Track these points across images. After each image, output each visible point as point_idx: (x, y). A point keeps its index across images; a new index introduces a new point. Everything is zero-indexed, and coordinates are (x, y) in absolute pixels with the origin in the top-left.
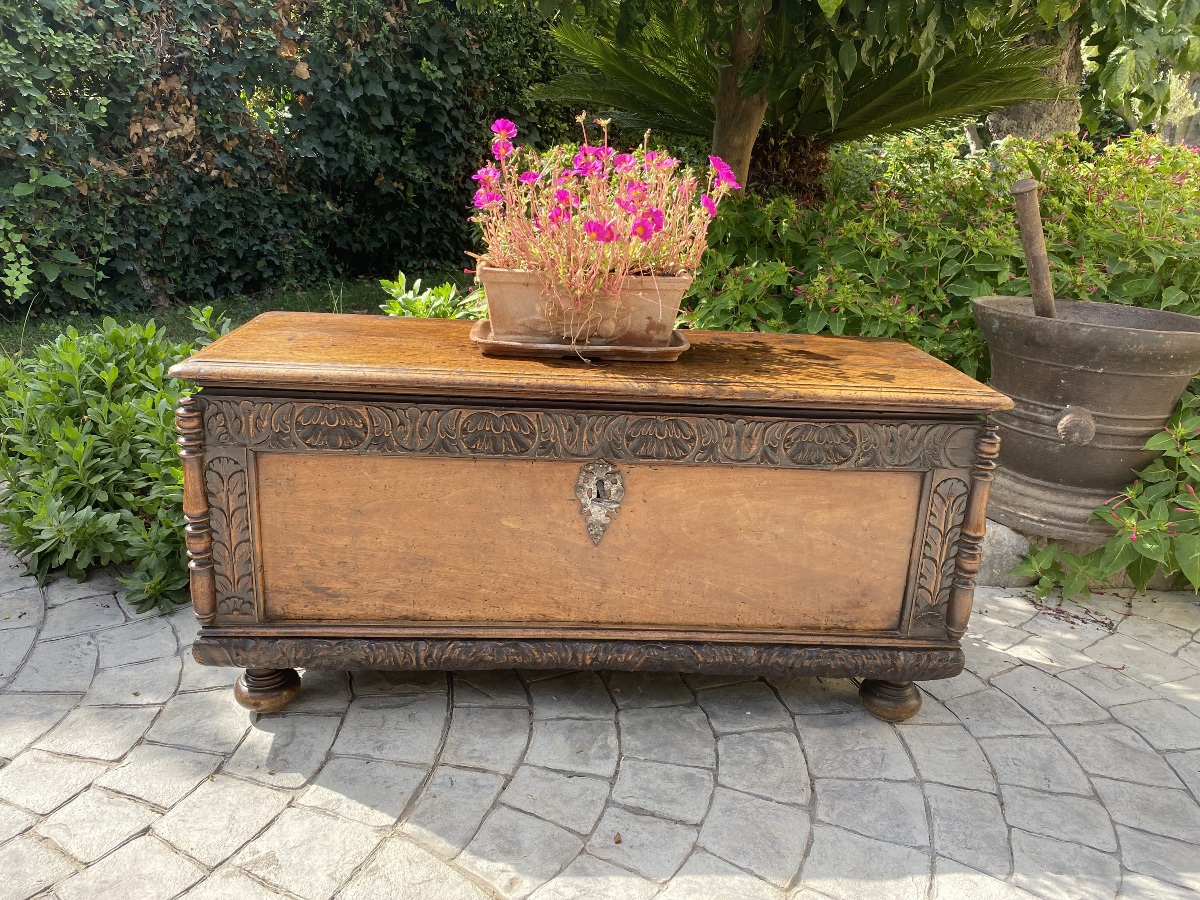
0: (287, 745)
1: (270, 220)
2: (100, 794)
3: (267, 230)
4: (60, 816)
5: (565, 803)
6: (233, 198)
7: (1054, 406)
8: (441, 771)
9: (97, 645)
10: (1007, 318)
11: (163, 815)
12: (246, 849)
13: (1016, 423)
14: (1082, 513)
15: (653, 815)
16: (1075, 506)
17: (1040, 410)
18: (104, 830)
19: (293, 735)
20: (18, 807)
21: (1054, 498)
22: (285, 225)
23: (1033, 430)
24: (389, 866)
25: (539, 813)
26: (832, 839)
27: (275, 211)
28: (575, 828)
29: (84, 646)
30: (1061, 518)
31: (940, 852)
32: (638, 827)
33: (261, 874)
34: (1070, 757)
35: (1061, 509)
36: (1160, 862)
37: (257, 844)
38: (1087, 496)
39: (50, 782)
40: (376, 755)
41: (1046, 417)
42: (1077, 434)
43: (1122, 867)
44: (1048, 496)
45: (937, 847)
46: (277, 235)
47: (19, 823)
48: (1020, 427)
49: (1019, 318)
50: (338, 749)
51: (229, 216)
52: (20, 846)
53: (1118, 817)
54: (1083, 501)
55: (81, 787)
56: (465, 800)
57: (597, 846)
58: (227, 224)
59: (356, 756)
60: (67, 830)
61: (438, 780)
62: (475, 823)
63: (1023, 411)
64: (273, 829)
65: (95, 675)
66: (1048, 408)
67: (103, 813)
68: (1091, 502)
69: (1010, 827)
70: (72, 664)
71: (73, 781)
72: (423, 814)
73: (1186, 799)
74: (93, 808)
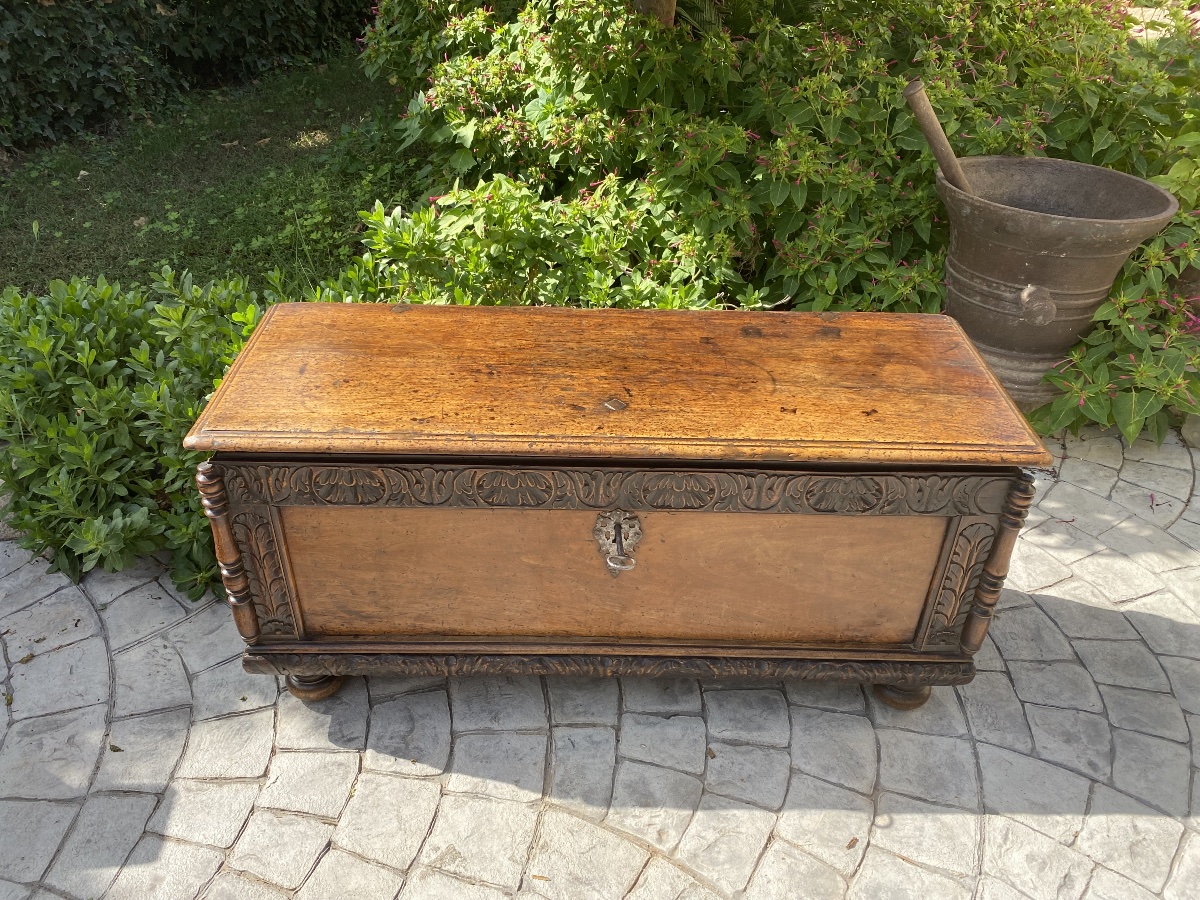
0: (412, 731)
1: (100, 39)
2: (268, 816)
3: (98, 51)
4: (243, 846)
5: (674, 746)
6: (52, 19)
7: (1016, 286)
8: (558, 733)
9: (174, 648)
10: (979, 207)
11: (336, 825)
12: (426, 848)
13: (978, 298)
14: (1032, 376)
15: (748, 744)
16: (1028, 371)
17: (1003, 288)
18: (292, 853)
19: (412, 719)
20: (199, 845)
21: (1009, 364)
22: (117, 43)
23: (995, 306)
24: (556, 839)
25: (657, 761)
26: (893, 741)
27: (102, 26)
28: (690, 769)
29: (162, 651)
30: (1015, 383)
31: (978, 738)
32: (741, 759)
33: (452, 868)
34: (1053, 624)
35: (1015, 374)
36: (1136, 715)
37: (434, 840)
38: (1038, 361)
39: (214, 812)
40: (495, 726)
41: (1007, 295)
42: (1041, 317)
43: (1110, 725)
44: (1004, 362)
45: (974, 734)
46: (112, 57)
47: (210, 862)
48: (981, 302)
49: (992, 208)
50: (459, 726)
51: (51, 41)
52: (224, 885)
53: (1099, 678)
54: (1034, 366)
55: (246, 812)
56: (591, 760)
57: (713, 784)
58: (51, 53)
59: (477, 732)
60: (258, 859)
61: (560, 744)
62: (607, 782)
63: (985, 288)
64: (440, 823)
65: (190, 683)
66: (1010, 287)
67: (281, 835)
68: (1040, 366)
69: (1023, 703)
70: (162, 674)
71: (235, 807)
72: (562, 782)
73: (1143, 649)
74: (269, 832)
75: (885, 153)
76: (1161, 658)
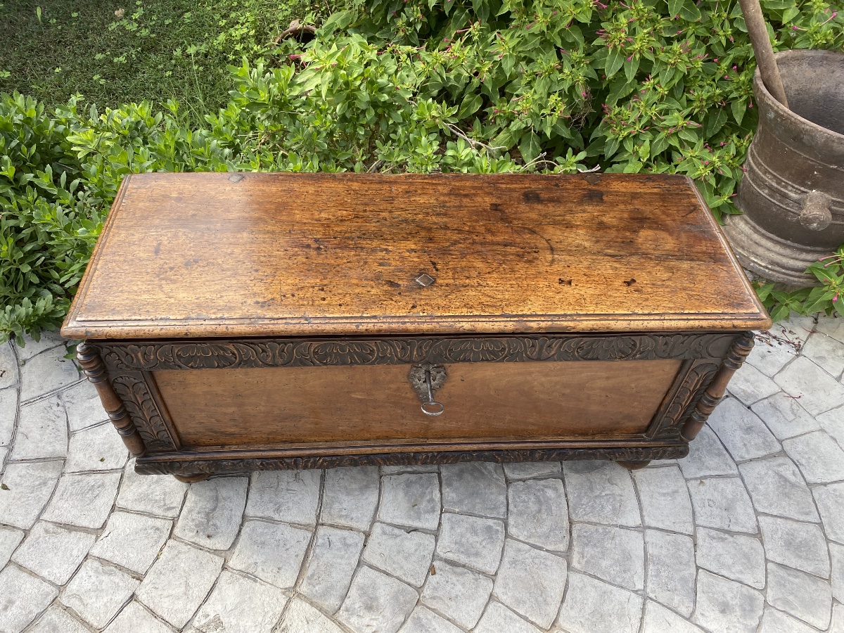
0: (214, 509)
2: (96, 564)
4: (73, 586)
5: (406, 558)
7: (802, 189)
8: (322, 531)
9: (64, 406)
10: (782, 116)
11: (141, 581)
12: (200, 613)
13: (766, 191)
14: (800, 264)
15: (464, 566)
16: (797, 259)
17: (790, 188)
18: (105, 600)
19: (217, 499)
20: (44, 579)
21: (782, 251)
23: (780, 201)
24: (295, 625)
25: (389, 570)
26: (580, 585)
28: (413, 582)
29: (55, 408)
30: (783, 267)
31: (652, 595)
32: (454, 579)
34: (748, 497)
35: (784, 261)
36: (791, 598)
37: (207, 608)
38: (808, 252)
39: (60, 554)
40: (276, 517)
41: (792, 195)
42: (815, 225)
43: (765, 602)
44: (778, 248)
45: (648, 590)
47: (48, 594)
48: (769, 195)
49: (793, 119)
50: (250, 512)
52: (53, 616)
53: (770, 556)
54: (804, 256)
55: (81, 558)
56: (339, 561)
57: (427, 597)
59: (262, 519)
60: (81, 599)
61: (320, 541)
62: (347, 582)
63: (775, 185)
64: (215, 593)
65: (69, 438)
66: (797, 189)
67: (101, 582)
68: (809, 257)
69: (698, 568)
70: (51, 428)
71: (75, 552)
72: (313, 575)
73: (819, 534)
74: (94, 579)
75: (721, 33)
76: (831, 545)
